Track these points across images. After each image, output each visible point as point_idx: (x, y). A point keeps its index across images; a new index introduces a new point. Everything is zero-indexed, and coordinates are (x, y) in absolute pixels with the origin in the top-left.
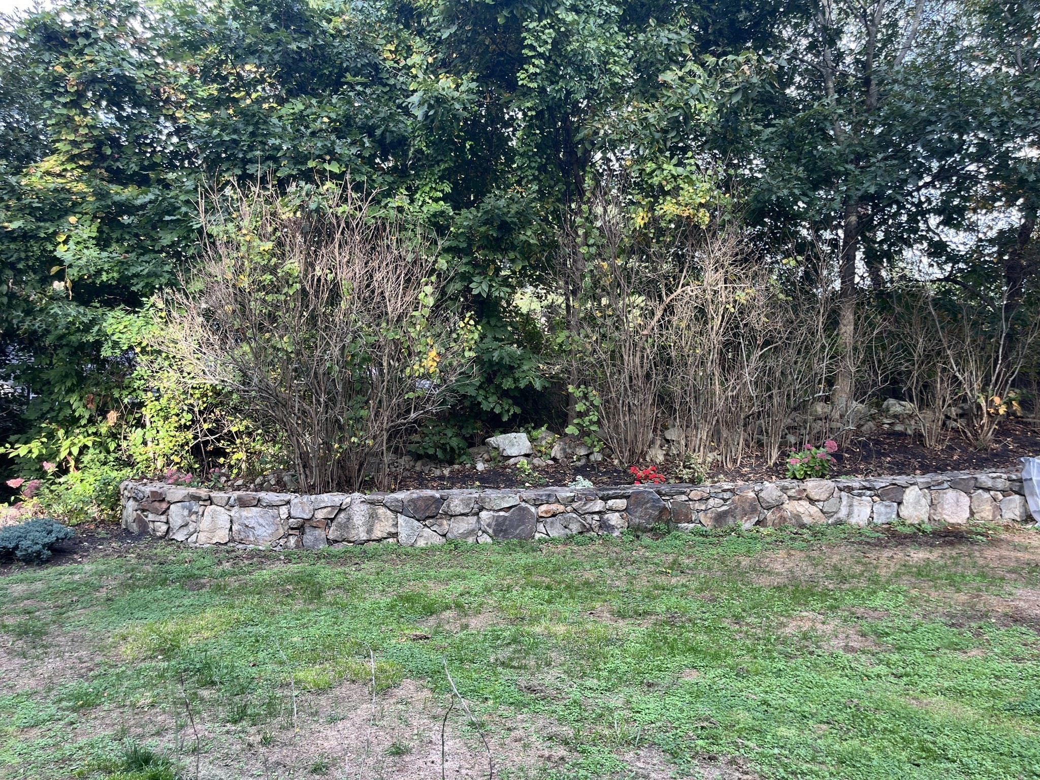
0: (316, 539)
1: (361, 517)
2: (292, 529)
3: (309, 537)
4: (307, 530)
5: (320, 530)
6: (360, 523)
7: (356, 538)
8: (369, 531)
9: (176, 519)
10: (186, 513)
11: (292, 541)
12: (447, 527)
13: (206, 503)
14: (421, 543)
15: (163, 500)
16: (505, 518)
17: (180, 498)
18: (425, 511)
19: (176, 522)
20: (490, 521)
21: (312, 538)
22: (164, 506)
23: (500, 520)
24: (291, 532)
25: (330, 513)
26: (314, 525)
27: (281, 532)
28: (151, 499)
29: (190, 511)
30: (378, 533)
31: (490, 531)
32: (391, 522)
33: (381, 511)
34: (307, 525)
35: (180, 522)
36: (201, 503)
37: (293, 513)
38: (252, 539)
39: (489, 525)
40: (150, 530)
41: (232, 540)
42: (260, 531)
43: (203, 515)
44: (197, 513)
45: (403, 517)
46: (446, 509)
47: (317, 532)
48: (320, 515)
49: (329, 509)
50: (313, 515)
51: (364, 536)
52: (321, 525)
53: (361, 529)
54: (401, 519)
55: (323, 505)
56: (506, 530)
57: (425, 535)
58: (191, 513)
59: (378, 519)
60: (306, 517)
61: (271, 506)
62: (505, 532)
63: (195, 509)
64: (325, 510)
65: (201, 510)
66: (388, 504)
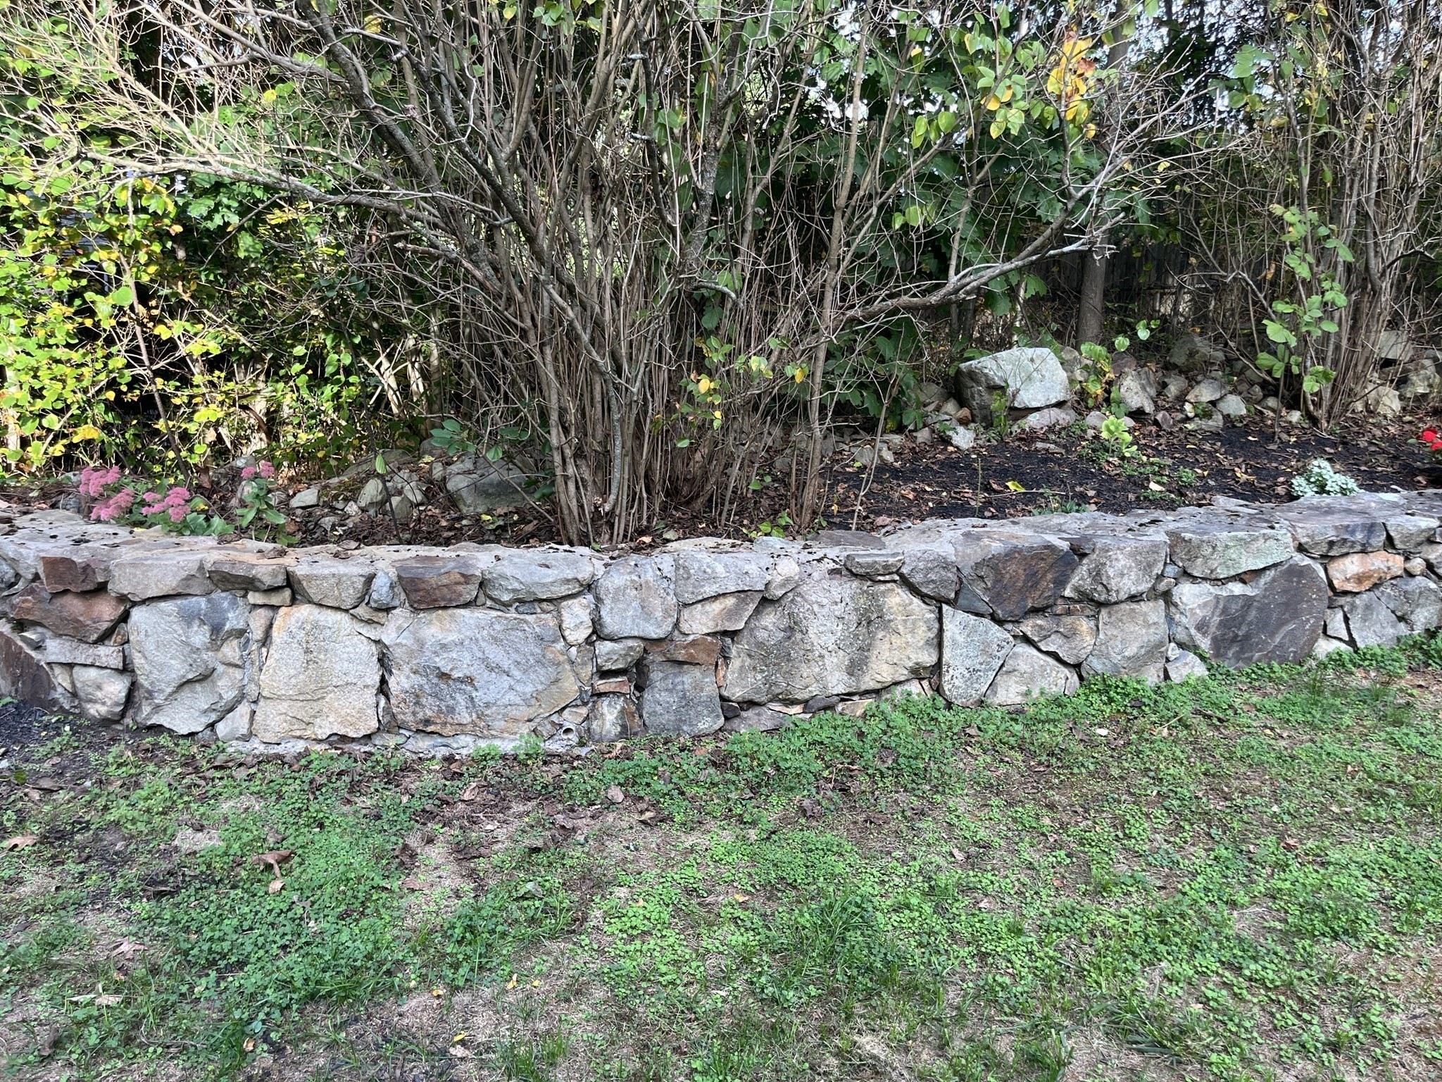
0: (687, 702)
1: (832, 624)
2: (604, 674)
3: (664, 697)
4: (656, 675)
5: (697, 673)
6: (830, 641)
7: (814, 690)
8: (855, 667)
9: (160, 658)
10: (200, 636)
11: (609, 716)
12: (1089, 640)
13: (274, 600)
14: (1009, 693)
15: (101, 589)
16: (1248, 601)
17: (169, 583)
18: (1024, 591)
19: (161, 667)
20: (1206, 612)
21: (673, 699)
22: (106, 610)
23: (1234, 607)
24: (602, 685)
25: (731, 614)
26: (681, 655)
27: (571, 687)
28: (46, 588)
29: (216, 629)
30: (880, 671)
31: (1205, 644)
32: (924, 633)
33: (896, 599)
34: (655, 657)
35: (178, 669)
36: (254, 598)
37: (611, 623)
38: (465, 717)
39: (1202, 627)
40: (58, 694)
41: (390, 724)
42: (492, 690)
43: (266, 640)
44: (241, 633)
45: (961, 615)
46: (1087, 585)
47: (689, 678)
48: (700, 623)
49: (731, 601)
50: (676, 625)
51: (837, 683)
52: (702, 657)
53: (831, 661)
54: (955, 621)
55: (709, 590)
56: (1247, 637)
57: (1023, 667)
58: (218, 634)
59: (886, 624)
60: (654, 632)
61: (528, 602)
62: (1244, 643)
63: (234, 620)
64: (717, 607)
65: (257, 622)
66: (917, 579)
